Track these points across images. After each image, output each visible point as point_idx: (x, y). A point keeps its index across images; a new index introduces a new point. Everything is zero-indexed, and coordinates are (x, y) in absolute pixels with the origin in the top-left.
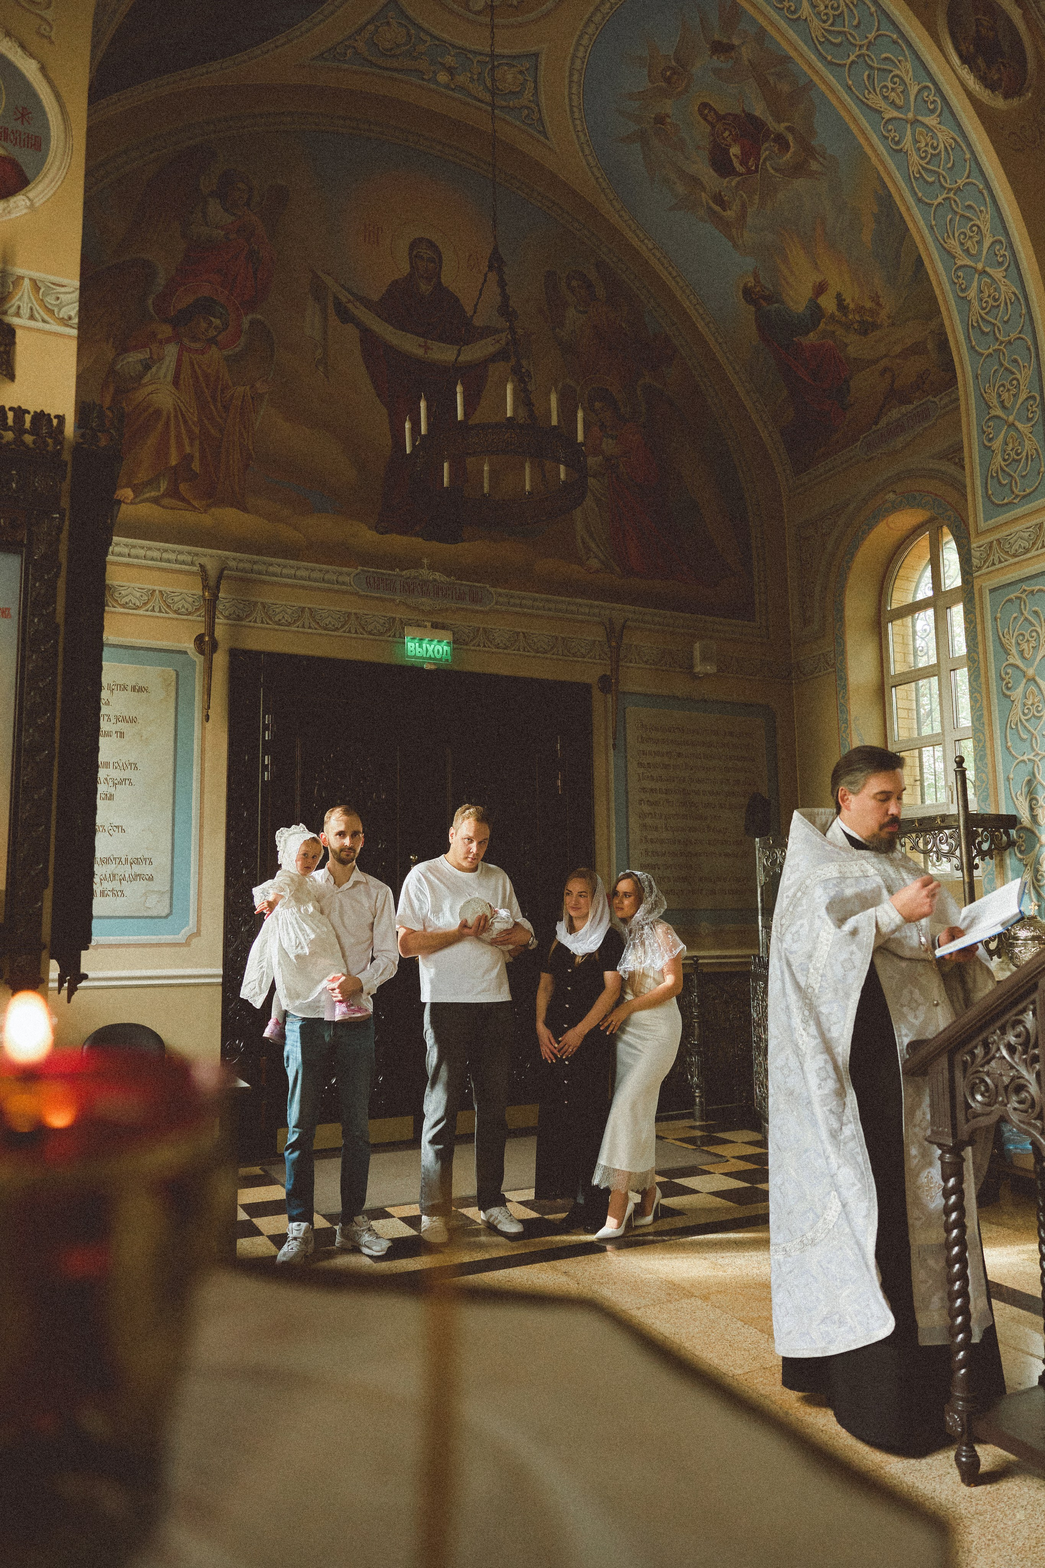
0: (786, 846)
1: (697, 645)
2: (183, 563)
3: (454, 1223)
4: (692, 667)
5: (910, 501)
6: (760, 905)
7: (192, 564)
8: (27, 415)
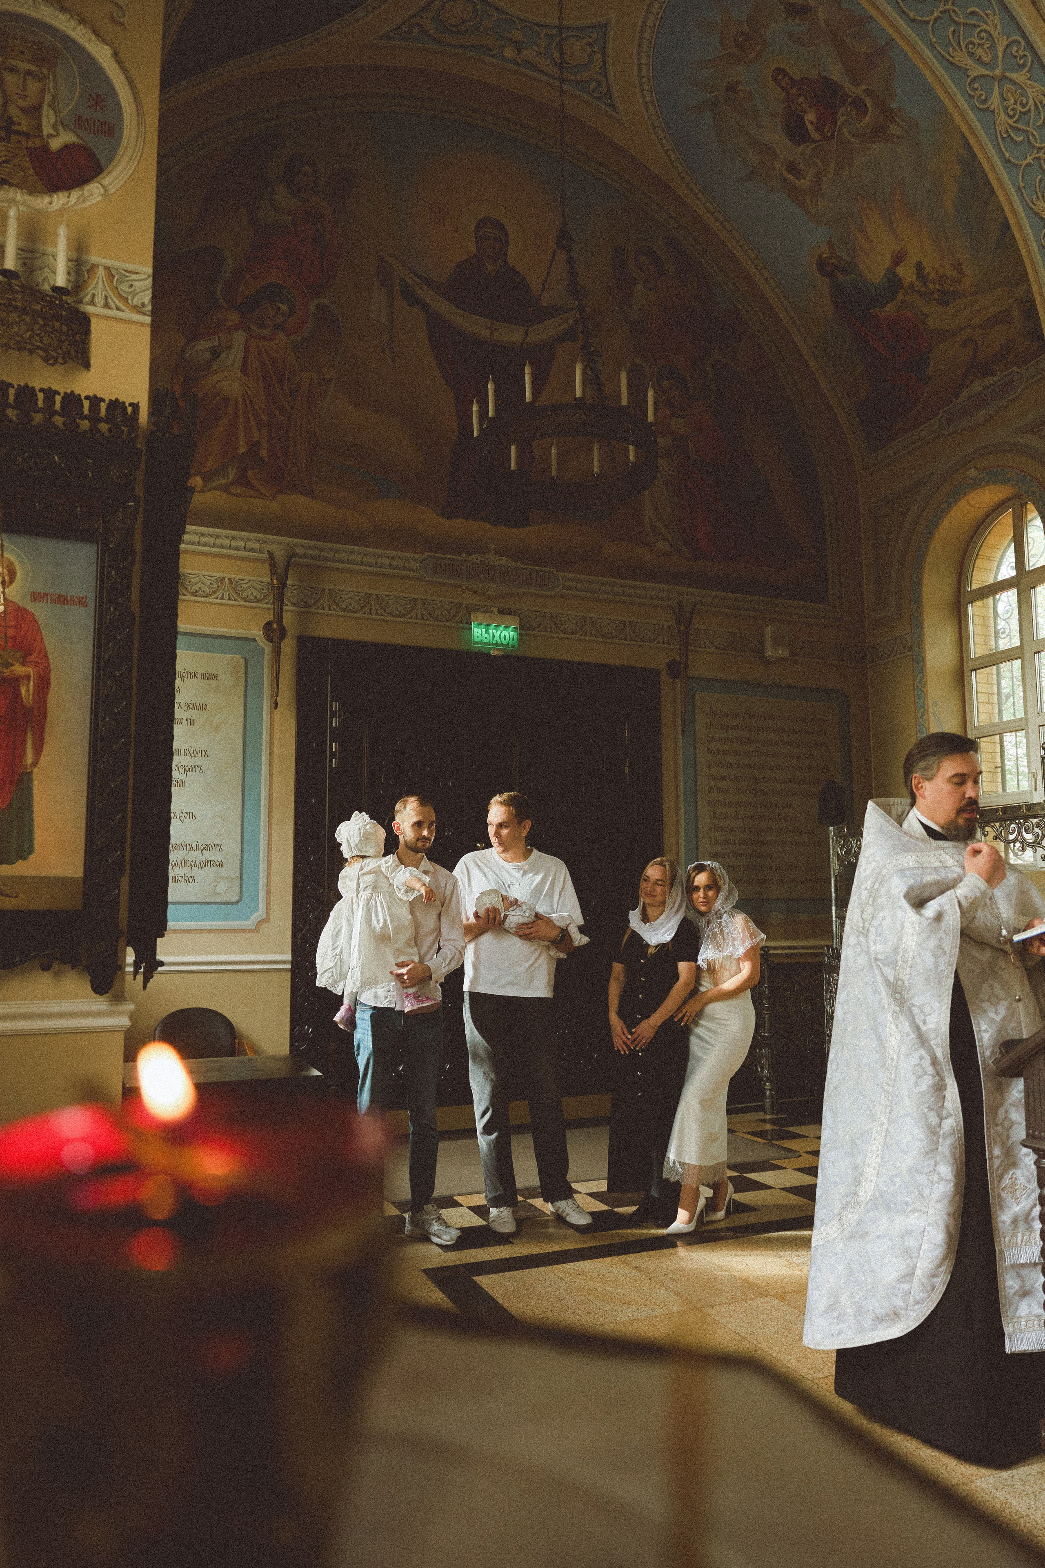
0: (861, 834)
1: (769, 629)
2: (252, 550)
3: (522, 1213)
4: (761, 651)
5: (992, 477)
6: (833, 895)
7: (261, 551)
8: (102, 404)
